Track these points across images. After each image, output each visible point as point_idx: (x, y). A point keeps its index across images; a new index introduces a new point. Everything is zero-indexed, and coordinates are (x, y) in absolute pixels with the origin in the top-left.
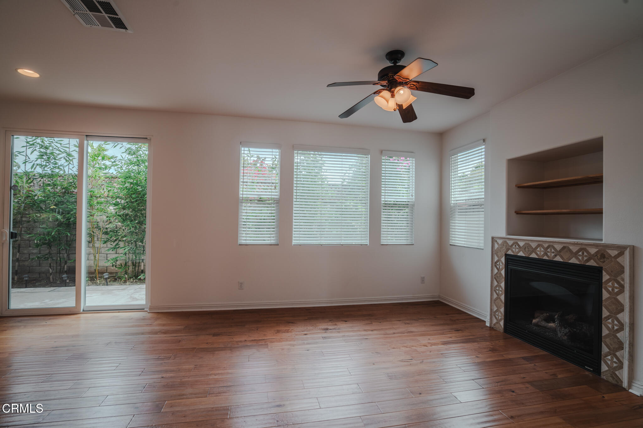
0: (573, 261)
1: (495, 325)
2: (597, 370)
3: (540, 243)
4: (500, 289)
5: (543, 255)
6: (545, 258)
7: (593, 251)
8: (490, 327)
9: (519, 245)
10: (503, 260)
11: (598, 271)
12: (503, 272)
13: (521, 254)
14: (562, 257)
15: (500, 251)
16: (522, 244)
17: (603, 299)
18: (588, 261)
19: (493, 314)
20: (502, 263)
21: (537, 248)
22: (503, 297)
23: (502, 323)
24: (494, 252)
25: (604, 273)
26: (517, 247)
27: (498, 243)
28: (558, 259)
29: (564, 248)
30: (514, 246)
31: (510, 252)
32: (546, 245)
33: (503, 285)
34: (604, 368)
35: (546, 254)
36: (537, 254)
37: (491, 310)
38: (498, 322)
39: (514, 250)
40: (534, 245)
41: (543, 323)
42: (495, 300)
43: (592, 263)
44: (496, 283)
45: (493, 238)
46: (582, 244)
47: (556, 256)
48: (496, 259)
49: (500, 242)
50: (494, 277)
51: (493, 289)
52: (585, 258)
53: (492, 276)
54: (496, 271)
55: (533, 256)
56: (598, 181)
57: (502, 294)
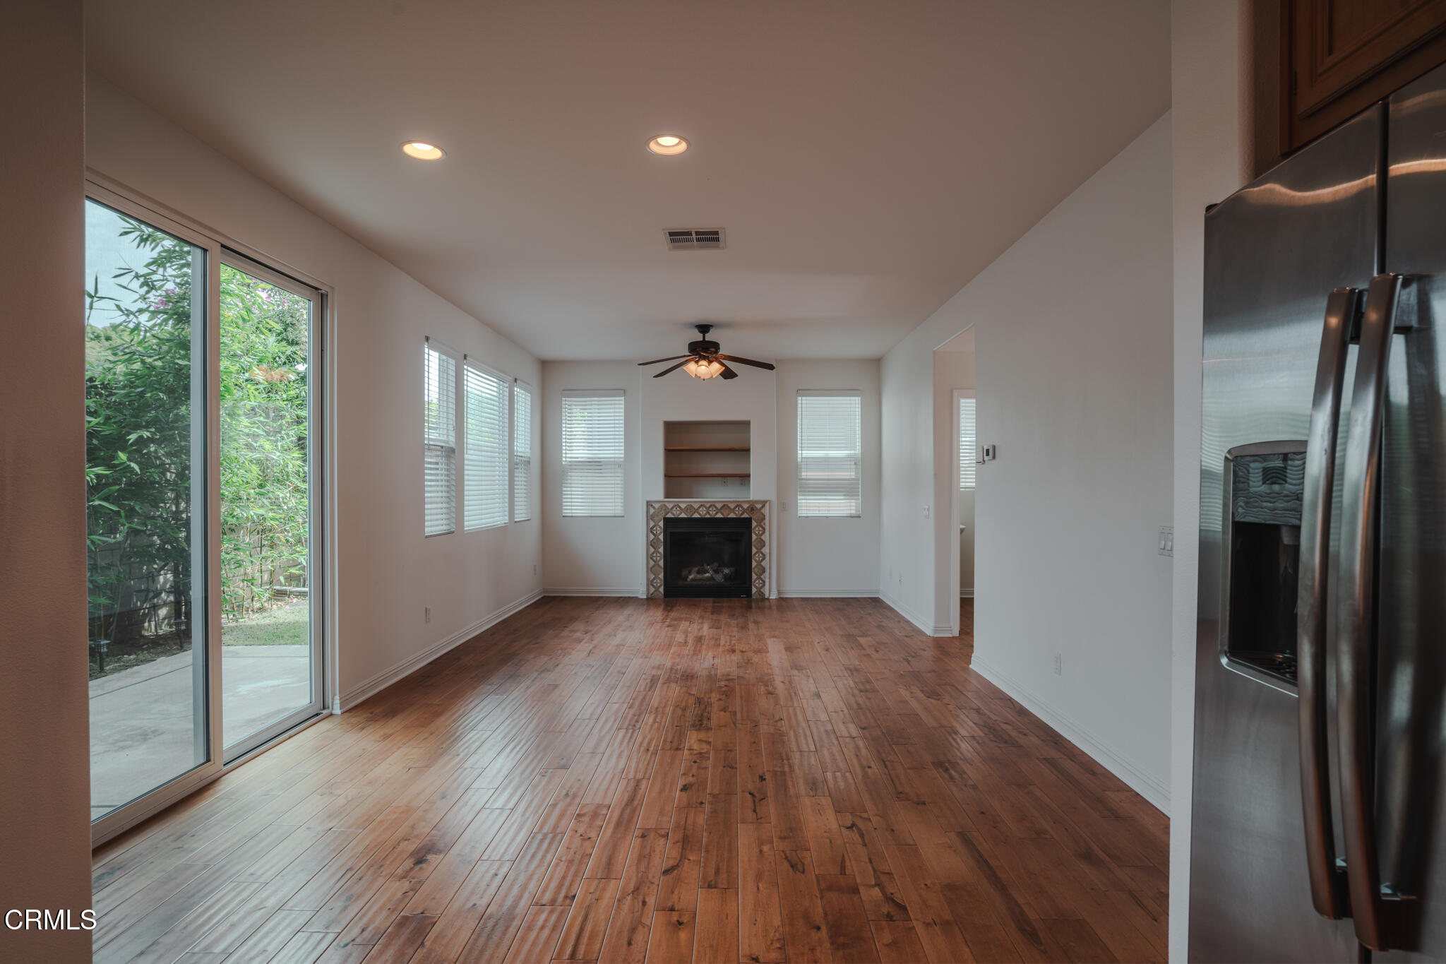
0: (732, 515)
1: (652, 594)
2: (749, 594)
3: (702, 504)
4: (658, 555)
5: (706, 514)
6: (708, 516)
7: (746, 506)
8: (648, 599)
9: (680, 507)
10: (661, 524)
11: (749, 520)
12: (661, 537)
13: (683, 515)
14: (722, 514)
15: (657, 515)
16: (683, 506)
17: (753, 540)
18: (742, 514)
19: (650, 583)
20: (660, 527)
21: (699, 508)
22: (661, 563)
23: (662, 590)
24: (650, 517)
25: (753, 521)
26: (678, 509)
27: (654, 508)
28: (719, 515)
29: (724, 506)
30: (675, 509)
31: (670, 515)
32: (708, 506)
33: (661, 550)
34: (754, 590)
35: (708, 513)
36: (699, 514)
37: (648, 579)
38: (657, 589)
39: (675, 512)
40: (696, 506)
41: (699, 576)
42: (651, 568)
43: (745, 516)
44: (652, 550)
45: (648, 502)
46: (738, 502)
47: (717, 513)
48: (652, 524)
49: (657, 506)
50: (652, 544)
51: (650, 557)
52: (741, 512)
53: (647, 543)
54: (652, 537)
55: (696, 516)
56: (746, 451)
57: (660, 560)
